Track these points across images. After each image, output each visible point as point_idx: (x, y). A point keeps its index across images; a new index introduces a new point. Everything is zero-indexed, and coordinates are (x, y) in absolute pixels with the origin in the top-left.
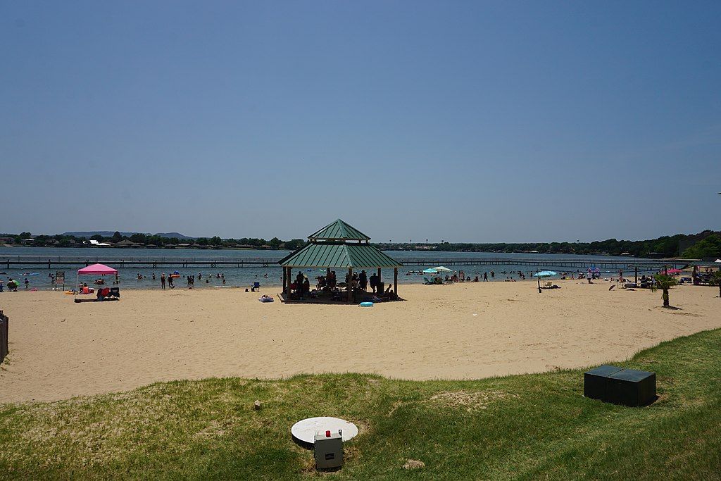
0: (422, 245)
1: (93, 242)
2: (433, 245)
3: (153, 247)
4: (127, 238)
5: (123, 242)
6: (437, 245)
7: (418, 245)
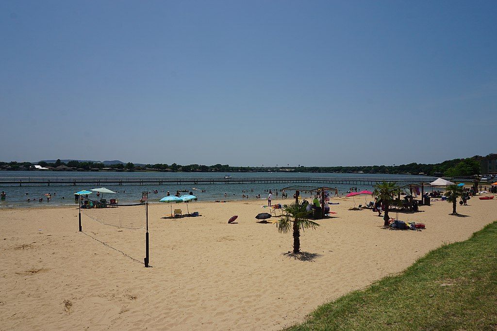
0: (284, 168)
1: (37, 167)
2: (293, 168)
3: (82, 171)
4: (65, 164)
5: (61, 167)
6: (295, 168)
7: (282, 168)
